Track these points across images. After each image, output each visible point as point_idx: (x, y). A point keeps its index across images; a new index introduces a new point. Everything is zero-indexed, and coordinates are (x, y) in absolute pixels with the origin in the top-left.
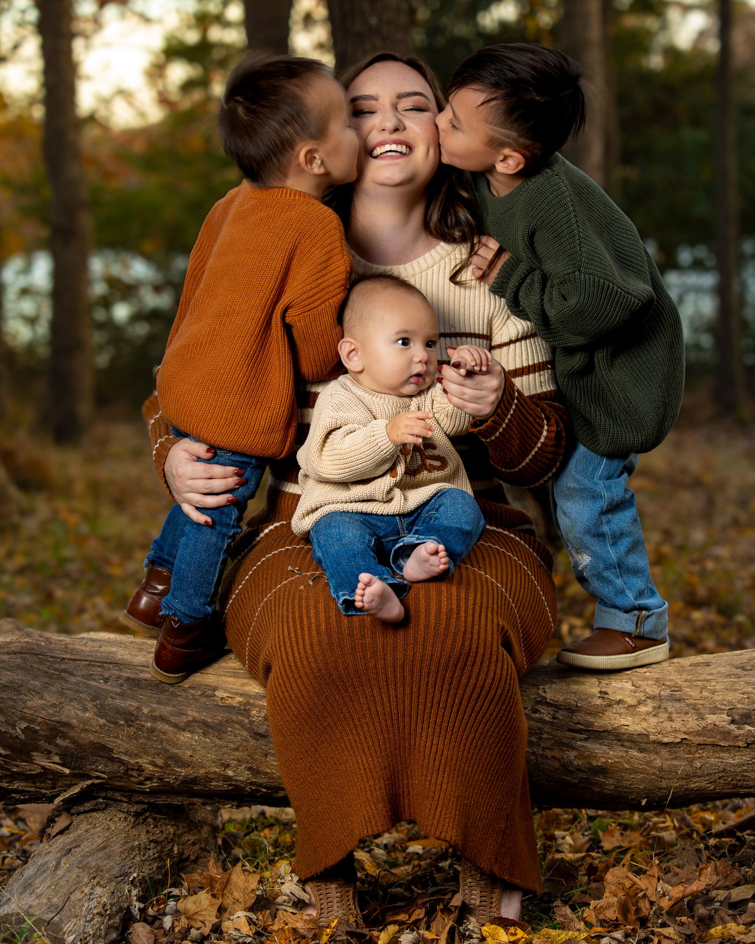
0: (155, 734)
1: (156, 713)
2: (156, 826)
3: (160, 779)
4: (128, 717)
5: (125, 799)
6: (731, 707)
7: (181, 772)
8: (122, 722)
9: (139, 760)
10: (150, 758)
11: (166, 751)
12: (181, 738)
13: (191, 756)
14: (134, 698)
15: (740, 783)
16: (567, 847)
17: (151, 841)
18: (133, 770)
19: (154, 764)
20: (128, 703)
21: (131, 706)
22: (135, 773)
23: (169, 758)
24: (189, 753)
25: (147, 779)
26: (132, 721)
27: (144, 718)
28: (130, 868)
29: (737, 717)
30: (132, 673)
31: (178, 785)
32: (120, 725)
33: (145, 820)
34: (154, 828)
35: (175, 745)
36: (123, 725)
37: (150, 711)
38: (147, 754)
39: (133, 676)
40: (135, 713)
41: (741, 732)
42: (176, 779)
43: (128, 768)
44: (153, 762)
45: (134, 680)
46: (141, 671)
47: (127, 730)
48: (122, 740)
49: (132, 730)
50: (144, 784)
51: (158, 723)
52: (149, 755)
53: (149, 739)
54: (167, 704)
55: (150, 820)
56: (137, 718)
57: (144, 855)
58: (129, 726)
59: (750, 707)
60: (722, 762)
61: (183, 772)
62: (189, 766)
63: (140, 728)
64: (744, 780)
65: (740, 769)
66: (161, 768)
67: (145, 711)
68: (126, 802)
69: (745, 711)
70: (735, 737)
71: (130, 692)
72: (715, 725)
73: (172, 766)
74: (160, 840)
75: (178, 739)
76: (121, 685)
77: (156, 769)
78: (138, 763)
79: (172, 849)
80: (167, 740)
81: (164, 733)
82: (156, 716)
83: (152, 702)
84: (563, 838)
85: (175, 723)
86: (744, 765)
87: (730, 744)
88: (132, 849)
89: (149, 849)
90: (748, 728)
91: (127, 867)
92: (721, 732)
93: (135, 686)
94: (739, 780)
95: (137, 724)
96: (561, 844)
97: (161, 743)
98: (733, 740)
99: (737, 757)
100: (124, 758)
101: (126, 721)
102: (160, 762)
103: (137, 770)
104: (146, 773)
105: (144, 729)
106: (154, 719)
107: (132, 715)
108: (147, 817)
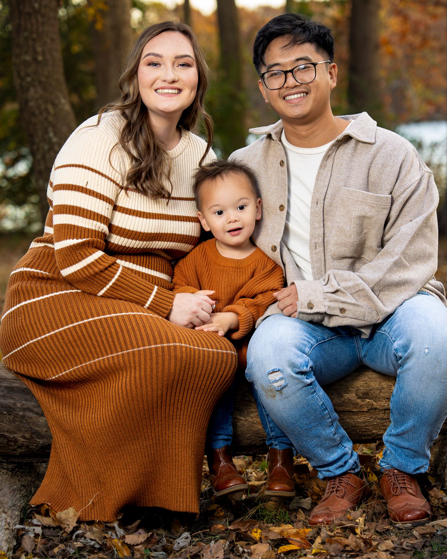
0: (25, 419)
1: (25, 406)
2: (22, 477)
3: (27, 447)
4: (9, 409)
5: (4, 461)
6: (357, 389)
7: (40, 442)
8: (5, 413)
9: (16, 435)
10: (22, 434)
11: (31, 429)
12: (41, 420)
13: (46, 431)
14: (11, 398)
15: (363, 433)
16: (254, 478)
17: (22, 485)
18: (11, 441)
19: (24, 437)
20: (8, 401)
21: (10, 403)
22: (12, 444)
23: (33, 433)
24: (45, 429)
25: (19, 447)
26: (11, 412)
27: (18, 410)
28: (16, 501)
29: (361, 395)
30: (8, 383)
31: (38, 450)
32: (4, 414)
33: (16, 473)
34: (21, 478)
35: (37, 425)
36: (6, 414)
37: (22, 405)
38: (20, 431)
39: (9, 385)
40: (13, 407)
41: (364, 403)
42: (37, 446)
43: (9, 440)
44: (24, 436)
45: (9, 387)
46: (13, 383)
47: (9, 417)
48: (5, 423)
49: (12, 417)
50: (16, 451)
51: (27, 412)
52: (21, 432)
53: (21, 422)
54: (31, 401)
55: (18, 473)
56: (14, 409)
57: (20, 494)
58: (10, 415)
59: (368, 389)
60: (354, 421)
61: (41, 441)
62: (45, 437)
63: (16, 416)
64: (366, 432)
65: (364, 425)
66: (28, 439)
67: (19, 405)
68: (5, 463)
69: (365, 391)
70: (361, 406)
71: (8, 394)
72: (349, 399)
73: (35, 438)
74: (25, 484)
75: (39, 421)
76: (3, 391)
77: (25, 440)
78: (14, 437)
79: (31, 490)
80: (32, 422)
81: (30, 418)
82: (25, 408)
83: (22, 400)
84: (251, 473)
85: (37, 412)
86: (366, 422)
87: (358, 410)
88: (14, 490)
89: (22, 490)
90: (368, 400)
91: (14, 501)
92: (353, 404)
93: (10, 391)
94: (363, 432)
95: (14, 413)
96: (250, 477)
97: (29, 424)
98: (360, 408)
99: (362, 418)
100: (6, 434)
101: (8, 411)
102: (27, 436)
103: (14, 442)
104: (19, 444)
105: (19, 416)
106: (24, 410)
107: (11, 408)
108: (17, 472)
